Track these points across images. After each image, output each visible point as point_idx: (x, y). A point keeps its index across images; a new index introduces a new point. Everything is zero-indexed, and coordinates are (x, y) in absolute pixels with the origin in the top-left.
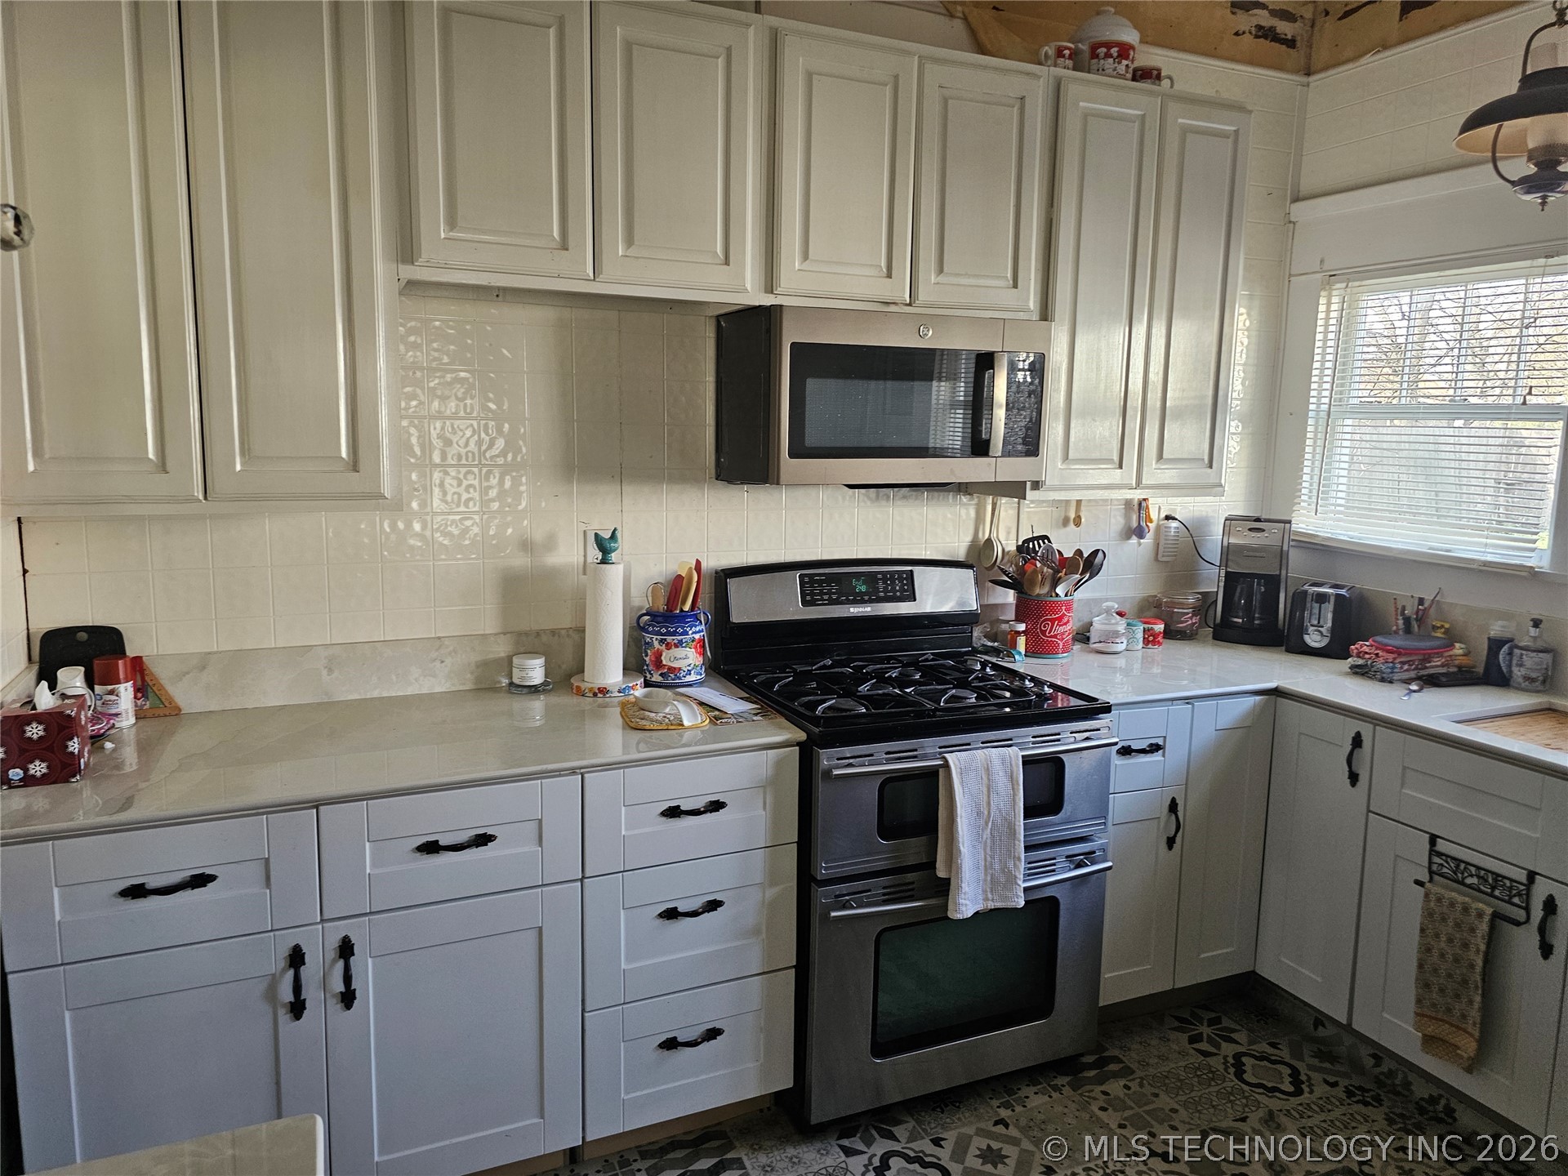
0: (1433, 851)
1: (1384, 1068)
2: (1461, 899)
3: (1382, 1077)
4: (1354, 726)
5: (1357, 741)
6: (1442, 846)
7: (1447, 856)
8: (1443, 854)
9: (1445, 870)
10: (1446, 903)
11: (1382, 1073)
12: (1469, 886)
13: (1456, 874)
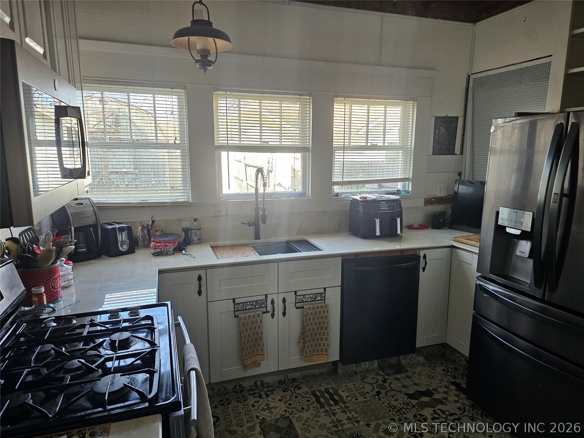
0: (235, 304)
1: (216, 390)
2: (251, 314)
3: (217, 393)
4: (196, 274)
5: (200, 278)
6: (237, 301)
7: (240, 303)
8: (238, 304)
9: (239, 308)
10: (247, 318)
11: (216, 392)
12: (248, 309)
13: (243, 308)
